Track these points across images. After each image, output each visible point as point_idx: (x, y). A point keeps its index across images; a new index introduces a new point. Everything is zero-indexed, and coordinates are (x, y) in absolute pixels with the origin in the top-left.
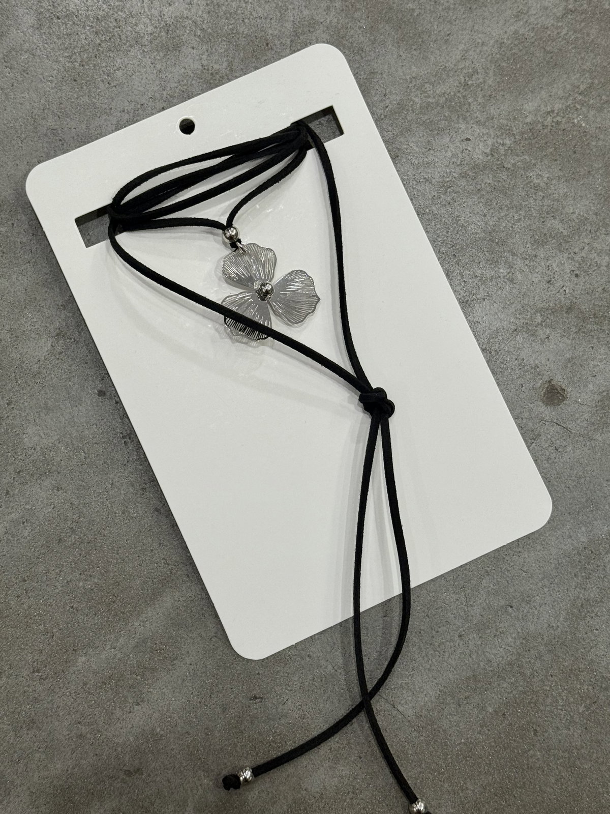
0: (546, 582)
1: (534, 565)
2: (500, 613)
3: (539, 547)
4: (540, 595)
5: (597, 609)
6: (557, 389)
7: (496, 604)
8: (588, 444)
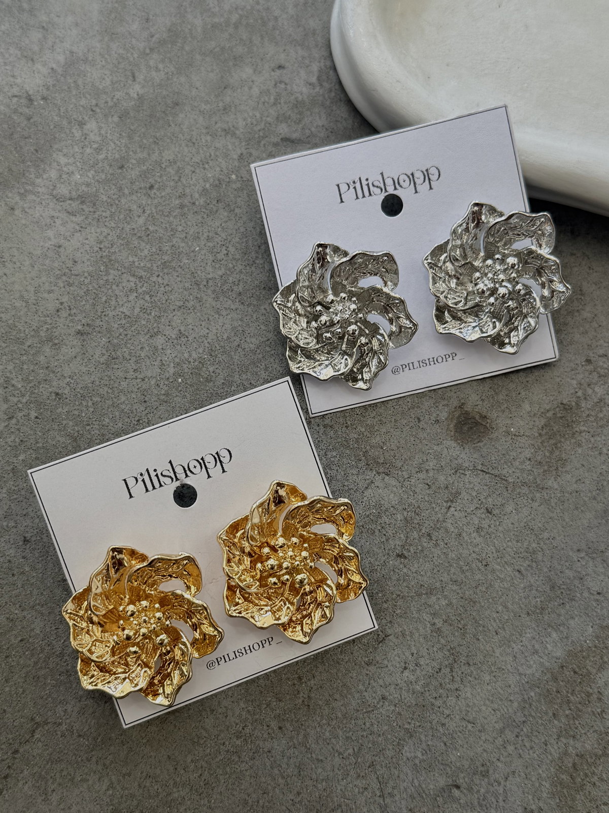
0: (509, 735)
1: (484, 708)
2: (440, 800)
3: (487, 678)
4: (502, 758)
5: (600, 768)
6: (474, 418)
7: (432, 787)
8: (538, 495)
